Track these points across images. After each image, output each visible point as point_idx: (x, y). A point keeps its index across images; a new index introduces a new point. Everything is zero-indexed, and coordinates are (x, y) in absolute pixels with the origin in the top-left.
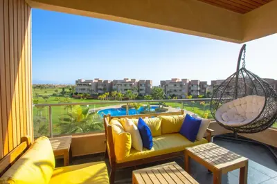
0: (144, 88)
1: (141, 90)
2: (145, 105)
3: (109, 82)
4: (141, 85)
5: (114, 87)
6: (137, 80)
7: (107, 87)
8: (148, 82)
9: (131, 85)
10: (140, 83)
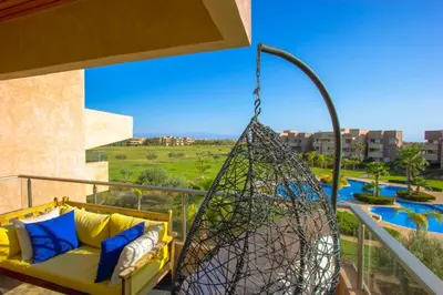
0: (381, 146)
1: (372, 150)
2: (369, 181)
3: (306, 136)
4: (373, 141)
5: (315, 144)
6: (363, 131)
7: (304, 144)
8: (391, 135)
9: (349, 141)
10: (370, 137)
